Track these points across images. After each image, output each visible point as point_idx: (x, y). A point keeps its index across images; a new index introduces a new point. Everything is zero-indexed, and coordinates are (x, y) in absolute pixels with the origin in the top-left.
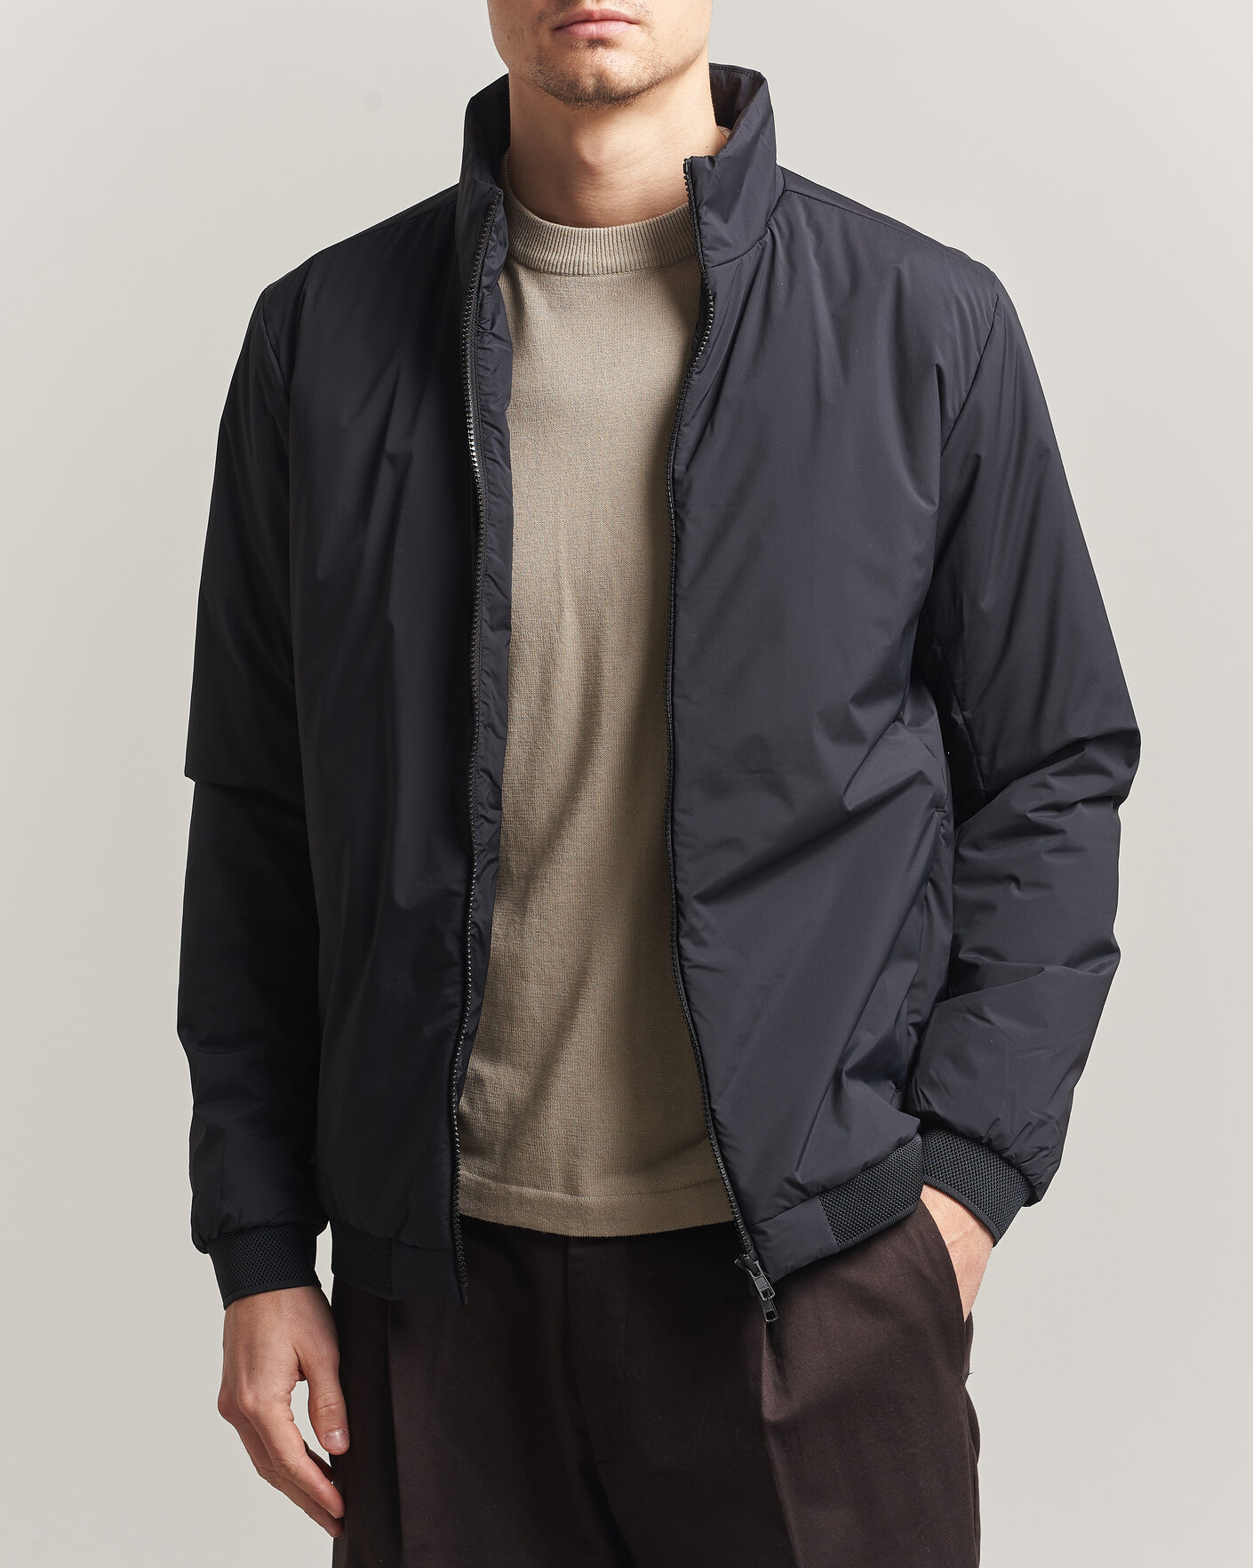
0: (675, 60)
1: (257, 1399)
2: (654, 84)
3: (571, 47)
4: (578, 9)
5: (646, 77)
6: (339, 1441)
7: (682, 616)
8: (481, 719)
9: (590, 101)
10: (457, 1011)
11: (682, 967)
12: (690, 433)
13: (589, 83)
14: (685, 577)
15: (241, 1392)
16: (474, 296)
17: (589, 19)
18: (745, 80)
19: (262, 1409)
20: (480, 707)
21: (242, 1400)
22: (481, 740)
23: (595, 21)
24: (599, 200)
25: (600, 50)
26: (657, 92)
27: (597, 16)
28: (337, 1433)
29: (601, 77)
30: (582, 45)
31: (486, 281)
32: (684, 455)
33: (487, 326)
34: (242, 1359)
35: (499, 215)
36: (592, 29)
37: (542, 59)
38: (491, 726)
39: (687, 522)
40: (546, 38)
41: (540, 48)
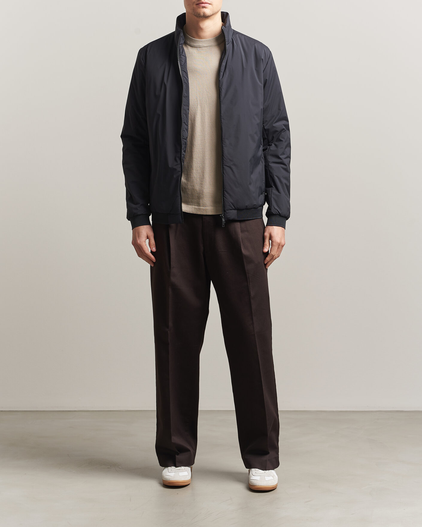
0: (216, 11)
1: (140, 242)
2: (213, 15)
3: (199, 8)
4: (201, 1)
5: (212, 13)
6: (154, 249)
7: (222, 105)
8: (183, 121)
9: (202, 17)
10: (181, 172)
11: (223, 165)
12: (222, 74)
13: (202, 14)
14: (222, 98)
15: (137, 241)
16: (178, 48)
17: (203, 3)
18: (225, 14)
19: (141, 243)
20: (183, 120)
21: (137, 242)
22: (183, 125)
23: (204, 4)
24: (203, 34)
25: (204, 8)
26: (213, 16)
27: (204, 3)
28: (154, 248)
29: (204, 13)
30: (201, 7)
31: (180, 46)
32: (221, 77)
33: (181, 54)
34: (137, 235)
35: (182, 34)
36: (203, 5)
37: (194, 10)
38: (185, 123)
39: (222, 89)
40: (195, 6)
41: (194, 7)
